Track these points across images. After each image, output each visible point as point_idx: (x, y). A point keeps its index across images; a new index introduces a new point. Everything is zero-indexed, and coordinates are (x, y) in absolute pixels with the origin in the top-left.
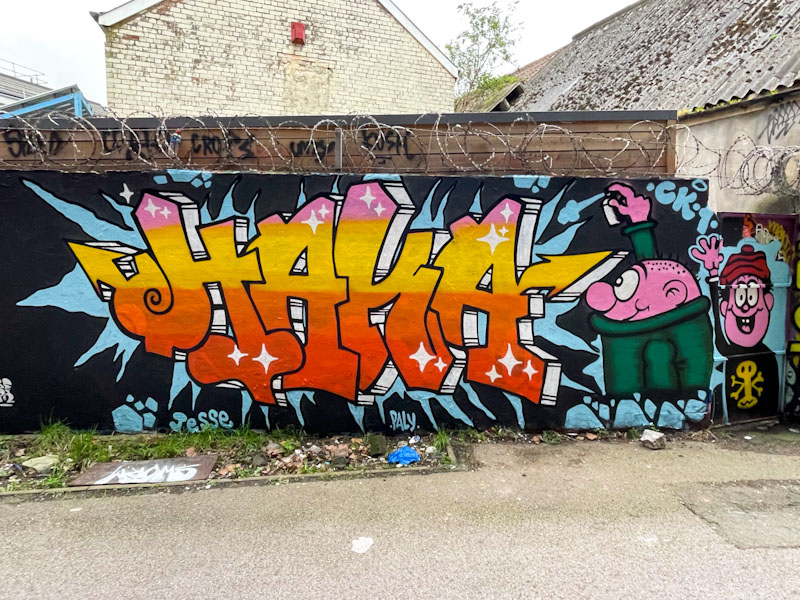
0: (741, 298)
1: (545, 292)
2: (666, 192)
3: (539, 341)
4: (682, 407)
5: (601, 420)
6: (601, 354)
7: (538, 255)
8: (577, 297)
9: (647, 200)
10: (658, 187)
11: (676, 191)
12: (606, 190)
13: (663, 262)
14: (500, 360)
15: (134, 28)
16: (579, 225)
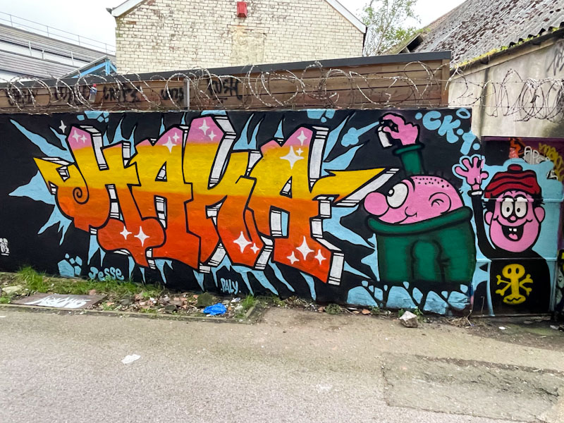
0: (508, 210)
1: (332, 199)
2: (432, 120)
3: (327, 236)
4: (446, 296)
5: (376, 300)
6: (376, 249)
7: (325, 170)
8: (357, 204)
9: (416, 127)
10: (425, 116)
11: (442, 119)
12: (381, 120)
13: (429, 177)
14: (297, 248)
15: (133, 16)
16: (358, 147)
